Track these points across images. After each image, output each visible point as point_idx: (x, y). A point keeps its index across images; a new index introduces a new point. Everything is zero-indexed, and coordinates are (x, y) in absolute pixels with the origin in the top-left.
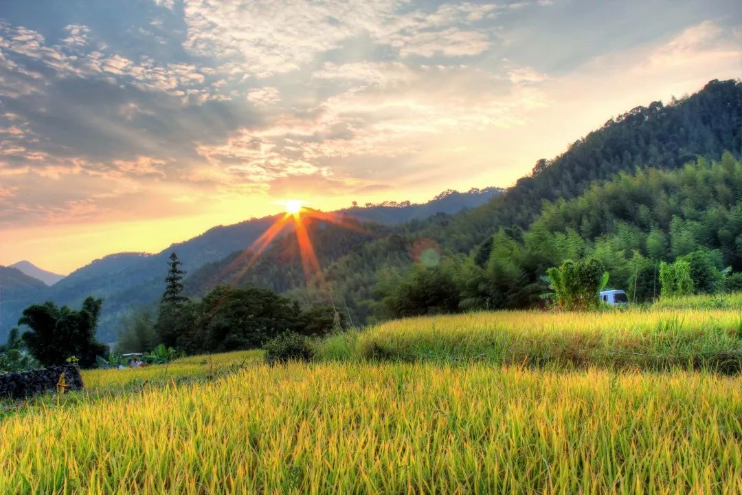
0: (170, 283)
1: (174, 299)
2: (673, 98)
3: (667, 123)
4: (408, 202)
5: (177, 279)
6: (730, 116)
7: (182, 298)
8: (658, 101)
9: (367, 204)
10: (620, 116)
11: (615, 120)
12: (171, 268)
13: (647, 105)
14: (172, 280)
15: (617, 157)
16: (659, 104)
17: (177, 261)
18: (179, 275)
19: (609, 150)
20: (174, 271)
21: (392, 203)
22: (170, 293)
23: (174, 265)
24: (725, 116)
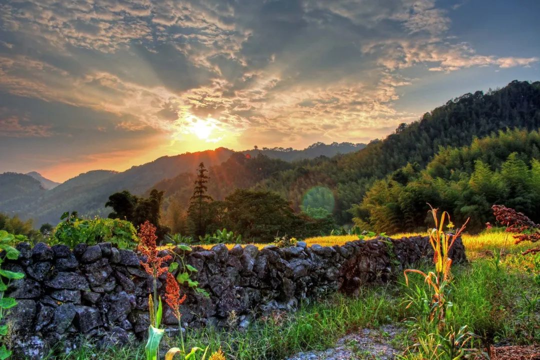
0: (197, 185)
1: (201, 197)
2: (490, 90)
3: (489, 105)
4: (291, 149)
5: (204, 182)
6: (529, 104)
7: (206, 197)
8: (480, 91)
9: (264, 148)
10: (457, 99)
11: (453, 101)
12: (199, 174)
13: (473, 93)
14: (200, 182)
15: (459, 124)
16: (481, 93)
17: (203, 168)
18: (205, 180)
19: (453, 119)
20: (202, 176)
21: (281, 148)
22: (198, 193)
23: (202, 171)
24: (525, 103)
